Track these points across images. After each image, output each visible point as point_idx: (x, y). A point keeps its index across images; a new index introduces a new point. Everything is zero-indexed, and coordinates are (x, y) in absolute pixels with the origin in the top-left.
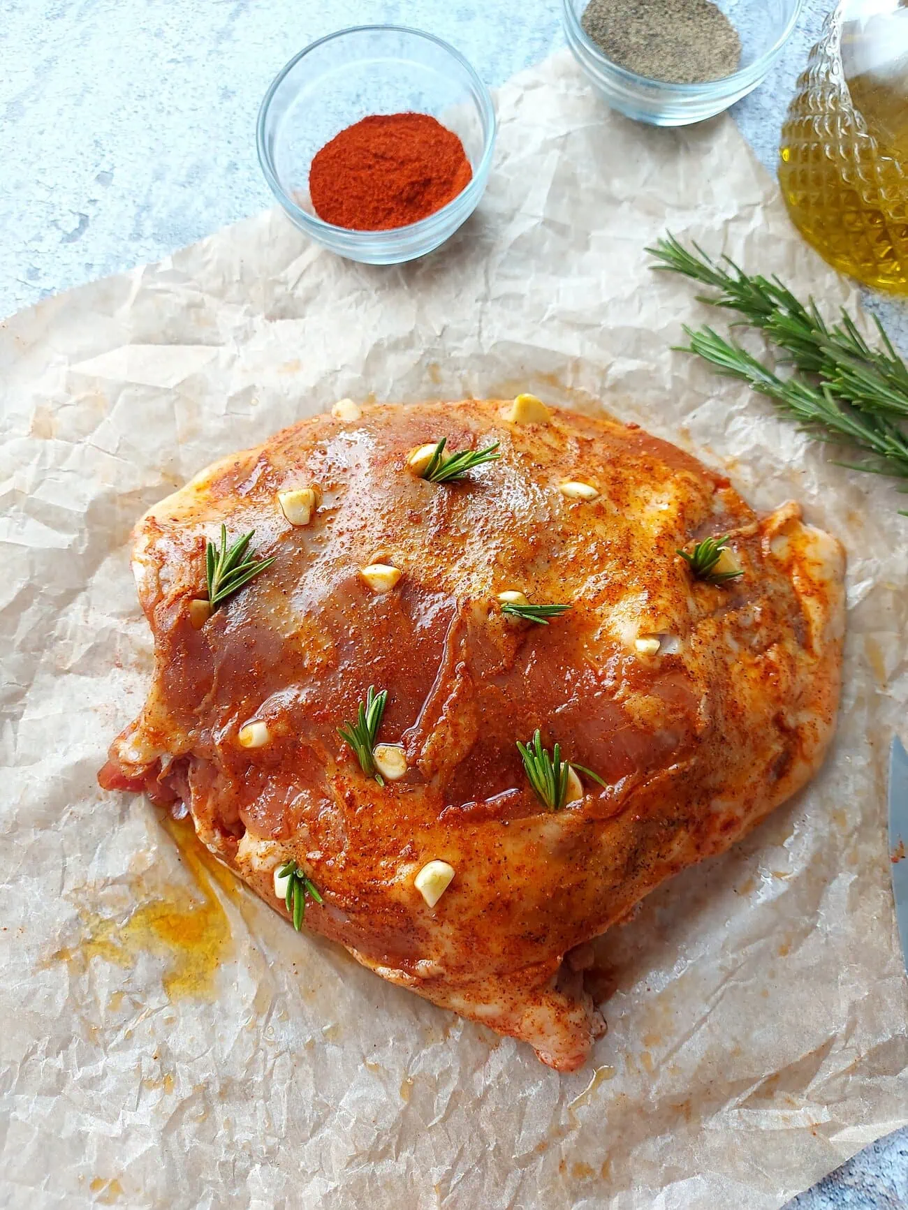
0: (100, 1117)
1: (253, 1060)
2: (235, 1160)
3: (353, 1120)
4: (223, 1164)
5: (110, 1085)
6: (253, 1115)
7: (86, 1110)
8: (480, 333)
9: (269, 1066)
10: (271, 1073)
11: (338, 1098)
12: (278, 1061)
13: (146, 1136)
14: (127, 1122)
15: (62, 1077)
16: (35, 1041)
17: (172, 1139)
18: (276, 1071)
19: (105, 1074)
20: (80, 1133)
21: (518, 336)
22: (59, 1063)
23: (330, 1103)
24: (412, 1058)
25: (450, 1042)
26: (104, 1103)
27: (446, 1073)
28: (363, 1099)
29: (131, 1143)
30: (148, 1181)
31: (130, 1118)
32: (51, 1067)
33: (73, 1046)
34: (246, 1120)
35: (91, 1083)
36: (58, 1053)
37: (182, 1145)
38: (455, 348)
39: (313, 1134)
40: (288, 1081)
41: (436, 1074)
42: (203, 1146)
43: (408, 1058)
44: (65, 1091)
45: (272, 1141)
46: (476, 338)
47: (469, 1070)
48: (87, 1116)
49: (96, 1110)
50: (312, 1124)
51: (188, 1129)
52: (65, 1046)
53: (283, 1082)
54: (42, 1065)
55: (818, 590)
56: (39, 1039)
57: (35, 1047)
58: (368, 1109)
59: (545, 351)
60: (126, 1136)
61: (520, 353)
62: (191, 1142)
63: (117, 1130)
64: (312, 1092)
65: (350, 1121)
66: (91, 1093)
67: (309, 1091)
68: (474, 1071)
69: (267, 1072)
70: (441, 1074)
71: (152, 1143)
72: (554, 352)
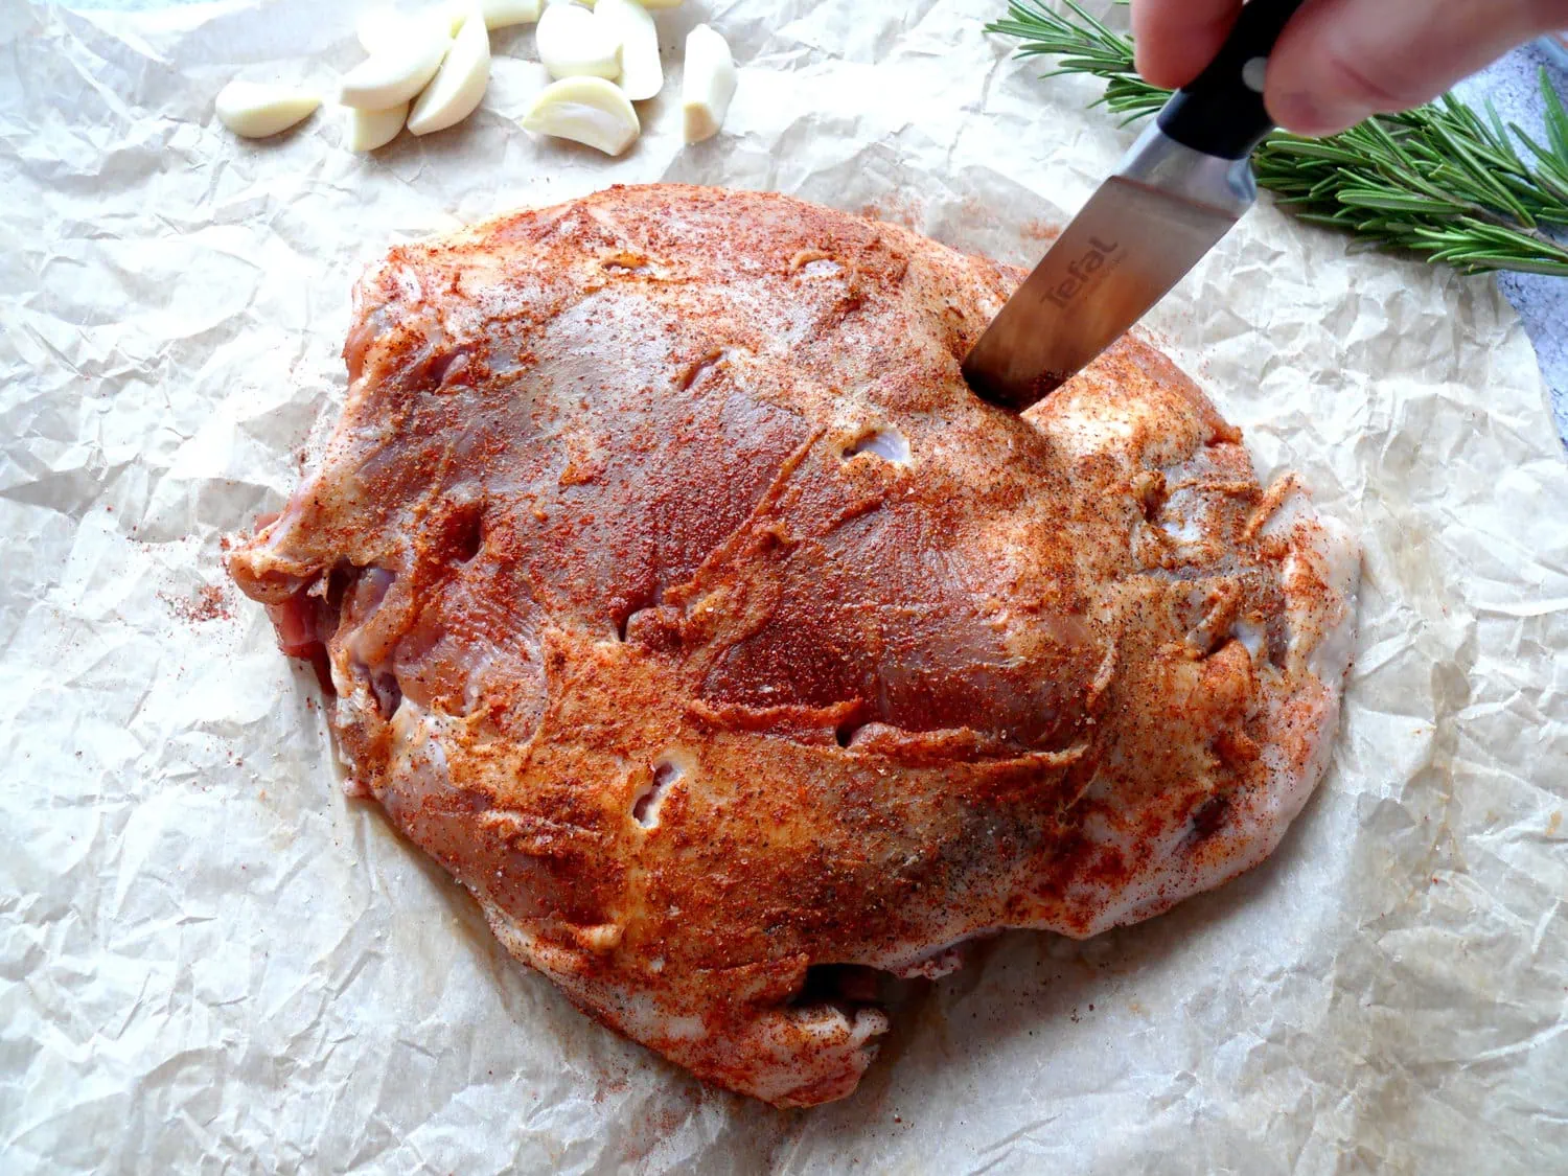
0: (66, 1031)
1: (305, 1036)
2: (228, 1163)
3: (419, 1165)
4: (210, 1161)
5: (92, 993)
6: (277, 1111)
7: (48, 1014)
8: (953, 147)
9: (327, 1048)
10: (324, 1063)
11: (407, 1128)
12: (340, 1048)
13: (118, 1076)
14: (97, 1051)
15: (34, 956)
16: (17, 894)
17: (154, 1095)
18: (331, 1061)
19: (91, 978)
20: (30, 1041)
21: (1007, 168)
22: (37, 934)
23: (394, 1130)
24: (537, 1110)
25: (604, 1107)
26: (77, 1013)
27: (582, 1147)
28: (447, 1141)
29: (90, 1079)
30: (98, 1137)
31: (104, 1045)
32: (25, 937)
33: (65, 923)
34: (266, 1118)
35: (70, 979)
36: (42, 922)
37: (163, 1109)
39: (352, 1167)
40: (344, 1082)
41: (567, 1142)
42: (191, 1124)
43: (535, 1106)
44: (31, 978)
45: (293, 1156)
46: (946, 153)
47: (618, 1155)
48: (50, 1023)
49: (63, 1019)
50: (357, 1152)
51: (179, 1092)
52: (54, 917)
53: (337, 1080)
54: (14, 929)
56: (25, 892)
57: (15, 902)
58: (449, 1155)
59: (1035, 197)
60: (88, 1069)
61: (1002, 189)
62: (177, 1110)
63: (82, 1054)
64: (373, 1106)
65: (412, 1165)
66: (63, 992)
67: (368, 1106)
68: (624, 1160)
69: (321, 1058)
70: (574, 1145)
71: (124, 1087)
72: (1048, 204)
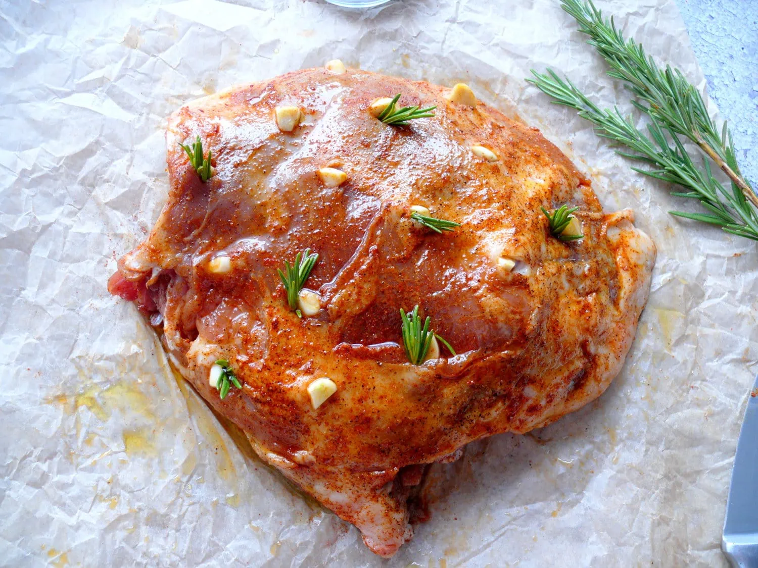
0: (64, 510)
1: (173, 503)
2: (146, 564)
3: (233, 559)
4: (138, 564)
5: (74, 491)
6: (166, 538)
7: (55, 503)
8: (444, 42)
9: (184, 509)
10: (184, 514)
11: (226, 543)
12: (191, 508)
13: (91, 530)
14: (81, 518)
15: (45, 477)
16: (32, 449)
17: (109, 537)
18: (188, 514)
19: (72, 484)
20: (48, 516)
21: (469, 50)
22: (44, 467)
23: (221, 544)
24: (283, 529)
25: (313, 525)
26: (68, 502)
27: (305, 545)
28: (244, 547)
29: (80, 532)
30: (87, 559)
31: (84, 516)
32: (39, 468)
33: (56, 459)
34: (161, 541)
35: (63, 486)
36: (46, 461)
37: (114, 543)
38: (424, 48)
39: (203, 561)
40: (194, 523)
41: (298, 543)
42: (128, 548)
43: (281, 528)
44: (45, 487)
45: (175, 558)
46: (440, 44)
47: (321, 545)
48: (56, 507)
49: (62, 505)
50: (204, 555)
51: (120, 535)
52: (51, 457)
53: (191, 523)
54: (34, 465)
55: (633, 269)
56: (35, 448)
57: (32, 452)
58: (246, 554)
59: (485, 64)
60: (77, 528)
61: (468, 62)
62: (120, 543)
63: (73, 521)
64: (210, 533)
65: (230, 559)
66: (61, 493)
67: (207, 533)
68: (325, 547)
69: (182, 513)
70: (301, 544)
71: (94, 536)
72: (492, 67)
